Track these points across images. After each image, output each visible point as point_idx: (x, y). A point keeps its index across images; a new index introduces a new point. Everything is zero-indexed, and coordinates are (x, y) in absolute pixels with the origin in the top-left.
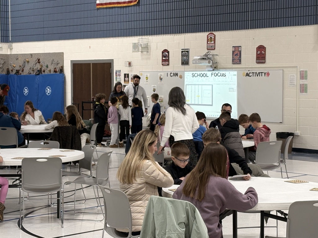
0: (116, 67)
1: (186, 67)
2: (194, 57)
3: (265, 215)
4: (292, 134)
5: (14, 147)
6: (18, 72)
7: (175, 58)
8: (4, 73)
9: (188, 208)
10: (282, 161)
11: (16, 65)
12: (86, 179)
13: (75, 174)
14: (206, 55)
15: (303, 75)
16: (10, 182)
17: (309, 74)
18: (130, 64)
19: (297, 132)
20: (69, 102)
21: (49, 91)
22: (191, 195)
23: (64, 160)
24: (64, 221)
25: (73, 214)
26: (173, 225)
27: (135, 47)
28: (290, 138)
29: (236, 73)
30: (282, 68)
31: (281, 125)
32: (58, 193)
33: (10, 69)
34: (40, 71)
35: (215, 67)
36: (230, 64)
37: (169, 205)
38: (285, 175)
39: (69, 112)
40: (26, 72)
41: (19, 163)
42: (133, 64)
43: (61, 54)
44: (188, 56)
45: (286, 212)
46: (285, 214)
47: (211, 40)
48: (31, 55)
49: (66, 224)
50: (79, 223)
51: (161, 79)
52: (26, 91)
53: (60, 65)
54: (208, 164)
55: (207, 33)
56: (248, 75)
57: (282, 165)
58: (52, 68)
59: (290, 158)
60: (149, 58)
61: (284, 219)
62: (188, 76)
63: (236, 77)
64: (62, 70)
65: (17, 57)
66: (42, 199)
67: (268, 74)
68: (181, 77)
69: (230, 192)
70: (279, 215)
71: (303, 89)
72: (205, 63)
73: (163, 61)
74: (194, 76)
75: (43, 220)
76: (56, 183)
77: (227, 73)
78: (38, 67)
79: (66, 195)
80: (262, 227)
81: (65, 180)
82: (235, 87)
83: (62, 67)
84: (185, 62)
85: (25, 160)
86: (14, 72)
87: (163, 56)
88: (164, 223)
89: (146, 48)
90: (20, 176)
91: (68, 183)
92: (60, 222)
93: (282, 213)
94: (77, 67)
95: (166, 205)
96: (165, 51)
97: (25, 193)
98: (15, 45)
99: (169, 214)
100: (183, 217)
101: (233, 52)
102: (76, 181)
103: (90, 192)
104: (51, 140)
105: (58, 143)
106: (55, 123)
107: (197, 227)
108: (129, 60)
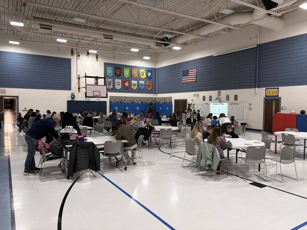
0: (188, 102)
1: (211, 101)
2: (213, 98)
3: (238, 150)
4: (246, 124)
5: (157, 125)
6: (158, 102)
7: (207, 98)
8: (155, 103)
9: (213, 147)
10: (243, 133)
11: (158, 101)
12: (179, 136)
13: (176, 134)
14: (217, 98)
15: (250, 105)
16: (157, 136)
17: (252, 104)
18: (192, 100)
19: (248, 123)
20: (173, 112)
21: (167, 108)
22: (212, 143)
23: (173, 130)
24: (172, 148)
25: (175, 146)
26: (208, 152)
27: (194, 95)
28: (246, 125)
29: (227, 103)
30: (243, 102)
31: (242, 121)
32: (171, 140)
33: (156, 102)
34: (165, 102)
35: (220, 102)
36: (226, 101)
37: (207, 145)
38: (244, 137)
39: (173, 115)
40: (161, 103)
41: (159, 130)
42: (193, 100)
43: (171, 98)
44: (211, 98)
45: (246, 150)
46: (245, 150)
47: (219, 93)
48: (163, 97)
49: (173, 149)
50: (176, 149)
51: (202, 105)
52: (161, 108)
53: (171, 101)
54: (216, 133)
55: (218, 91)
56: (231, 104)
57: (243, 134)
58: (168, 101)
59: (246, 132)
60: (199, 99)
61: (245, 152)
62: (211, 105)
63: (227, 105)
64: (171, 102)
65: (158, 98)
66: (166, 141)
67: (238, 104)
68: (209, 104)
69: (224, 142)
70: (243, 150)
71: (250, 109)
72: (217, 100)
73: (203, 99)
74: (213, 104)
75: (166, 148)
76: (170, 137)
77: (224, 103)
78: (164, 101)
79: (173, 140)
80: (237, 154)
81: (173, 136)
82: (227, 108)
83: (172, 101)
84: (210, 100)
85: (161, 129)
86: (157, 103)
87: (203, 98)
88: (205, 151)
89: (198, 96)
90: (159, 134)
91: (173, 137)
92: (171, 149)
93: (244, 150)
94: (177, 101)
95: (206, 145)
96: (204, 96)
97: (161, 139)
98: (158, 95)
99: (207, 148)
100: (211, 150)
101: (227, 97)
102: (176, 136)
103: (180, 140)
104: (168, 123)
105: (170, 124)
106: (169, 119)
107: (216, 153)
108: (192, 99)
